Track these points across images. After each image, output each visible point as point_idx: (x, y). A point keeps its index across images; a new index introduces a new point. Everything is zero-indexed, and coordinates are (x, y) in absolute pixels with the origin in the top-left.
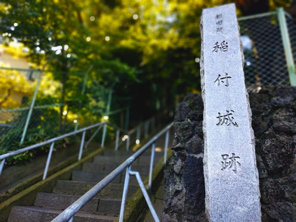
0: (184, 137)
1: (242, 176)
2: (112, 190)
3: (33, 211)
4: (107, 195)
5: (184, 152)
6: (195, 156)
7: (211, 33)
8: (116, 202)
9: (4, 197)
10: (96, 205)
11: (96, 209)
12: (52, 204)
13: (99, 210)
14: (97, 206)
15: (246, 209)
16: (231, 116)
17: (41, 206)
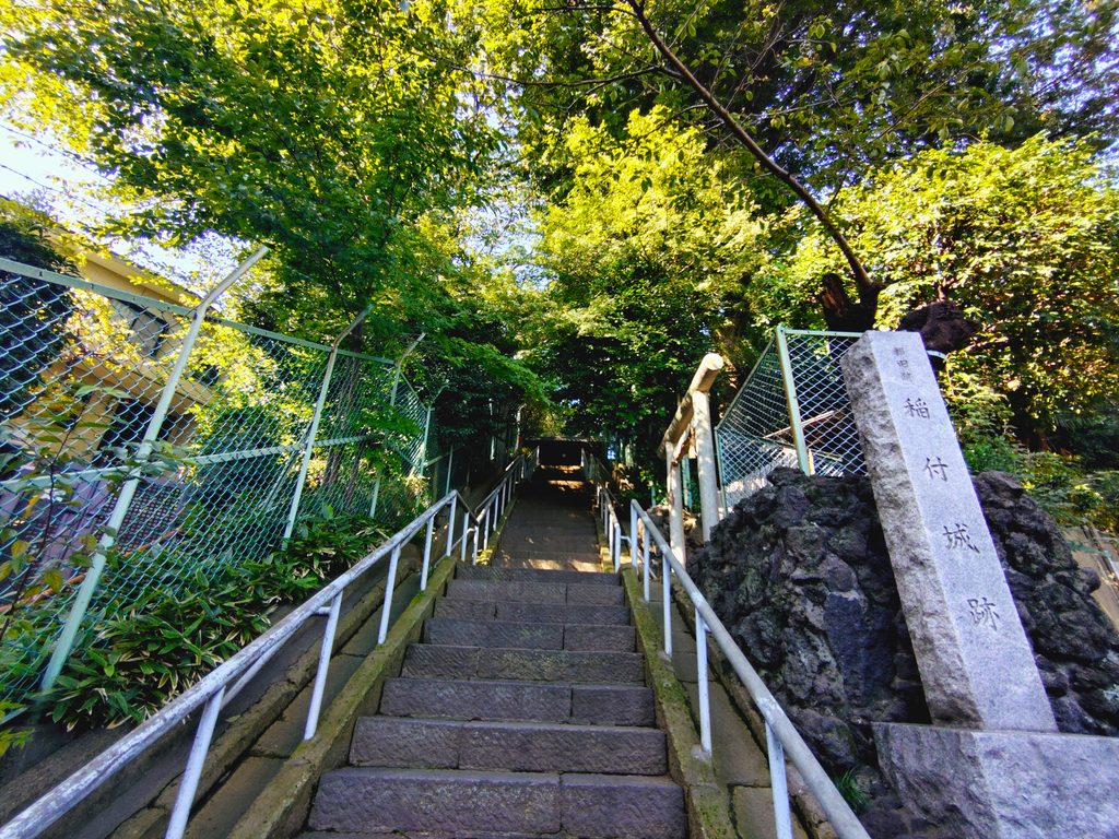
0: (814, 557)
1: (1006, 635)
2: (572, 666)
3: (428, 727)
4: (561, 678)
5: (821, 587)
6: (844, 595)
7: (892, 379)
8: (615, 692)
9: (288, 694)
10: (567, 702)
11: (568, 712)
12: (438, 706)
13: (575, 713)
14: (569, 705)
15: (1025, 689)
16: (964, 534)
17: (402, 713)
